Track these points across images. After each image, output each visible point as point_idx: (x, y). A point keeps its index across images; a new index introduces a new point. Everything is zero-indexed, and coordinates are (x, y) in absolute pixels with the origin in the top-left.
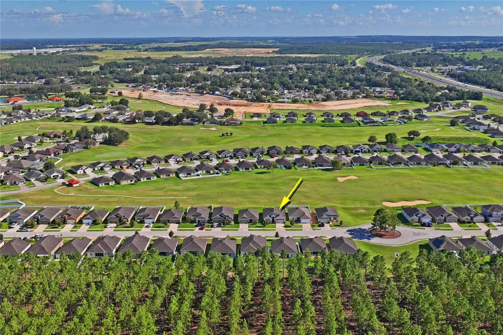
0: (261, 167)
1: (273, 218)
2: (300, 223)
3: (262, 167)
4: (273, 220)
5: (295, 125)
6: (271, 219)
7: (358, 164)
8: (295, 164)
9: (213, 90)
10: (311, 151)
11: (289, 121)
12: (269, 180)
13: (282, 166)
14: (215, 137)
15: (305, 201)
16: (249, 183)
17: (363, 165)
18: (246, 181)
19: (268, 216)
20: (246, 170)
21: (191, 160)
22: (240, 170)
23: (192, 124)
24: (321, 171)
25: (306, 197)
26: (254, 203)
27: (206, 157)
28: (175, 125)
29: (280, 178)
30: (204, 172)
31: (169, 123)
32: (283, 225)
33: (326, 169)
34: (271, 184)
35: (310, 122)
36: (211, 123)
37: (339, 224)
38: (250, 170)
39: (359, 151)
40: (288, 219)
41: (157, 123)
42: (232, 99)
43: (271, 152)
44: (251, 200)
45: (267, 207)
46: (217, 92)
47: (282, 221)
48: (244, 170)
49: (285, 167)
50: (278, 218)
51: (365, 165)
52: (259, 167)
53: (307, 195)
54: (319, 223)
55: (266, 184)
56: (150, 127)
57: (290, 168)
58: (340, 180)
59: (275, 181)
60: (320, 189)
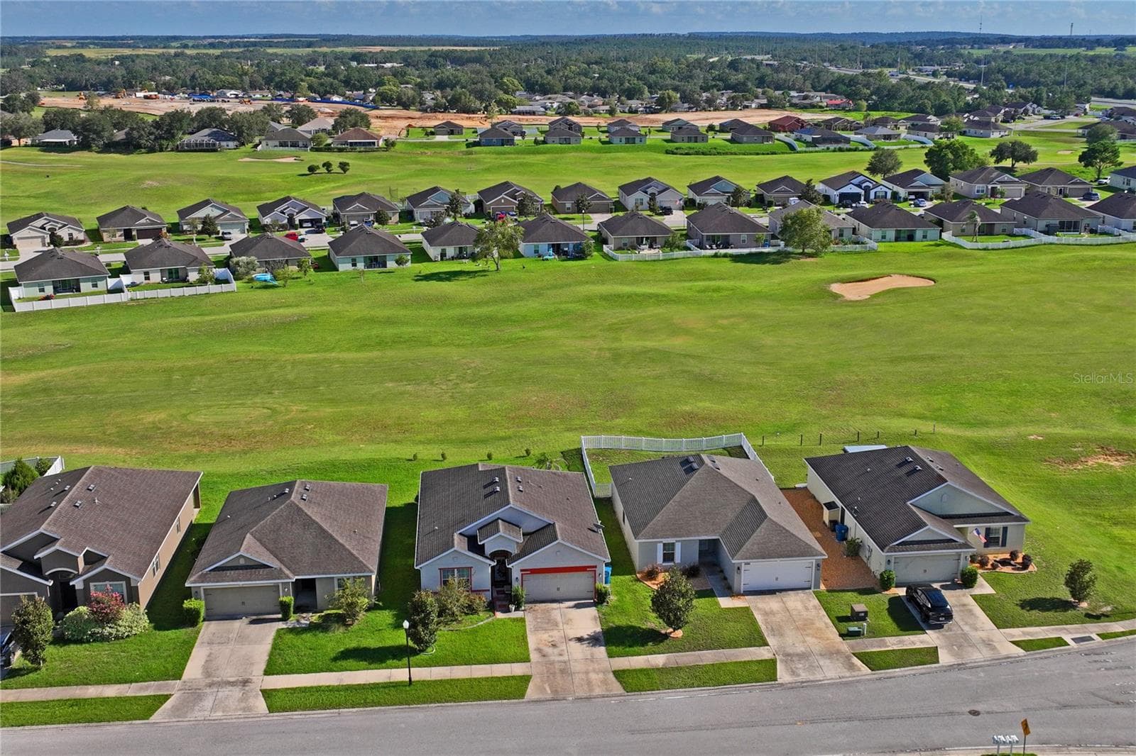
0: (443, 255)
1: (502, 557)
2: (729, 591)
3: (451, 251)
4: (501, 577)
5: (576, 150)
6: (483, 573)
7: (891, 233)
8: (601, 240)
9: (322, 90)
10: (659, 198)
11: (557, 139)
12: (479, 304)
13: (543, 246)
14: (284, 177)
15: (705, 405)
16: (373, 321)
17: (911, 238)
18: (357, 310)
19: (459, 544)
20: (369, 266)
21: (128, 235)
22: (342, 267)
23: (211, 149)
24: (728, 265)
25: (706, 382)
26: (377, 428)
27: (200, 227)
28: (151, 150)
29: (537, 293)
30: (156, 277)
31: (129, 146)
32: (587, 621)
33: (750, 254)
34: (490, 321)
35: (628, 141)
36: (281, 145)
37: (1064, 593)
38: (391, 265)
39: (856, 197)
40: (621, 563)
41: (84, 146)
42: (378, 109)
43: (490, 204)
44: (357, 410)
45: (458, 457)
46: (336, 98)
47: (580, 583)
48: (361, 266)
49: (557, 249)
50: (541, 557)
51: (919, 234)
52: (433, 252)
53: (707, 369)
54: (885, 583)
55: (462, 321)
56: (53, 156)
57: (580, 254)
58: (851, 292)
59: (510, 309)
60: (769, 340)
